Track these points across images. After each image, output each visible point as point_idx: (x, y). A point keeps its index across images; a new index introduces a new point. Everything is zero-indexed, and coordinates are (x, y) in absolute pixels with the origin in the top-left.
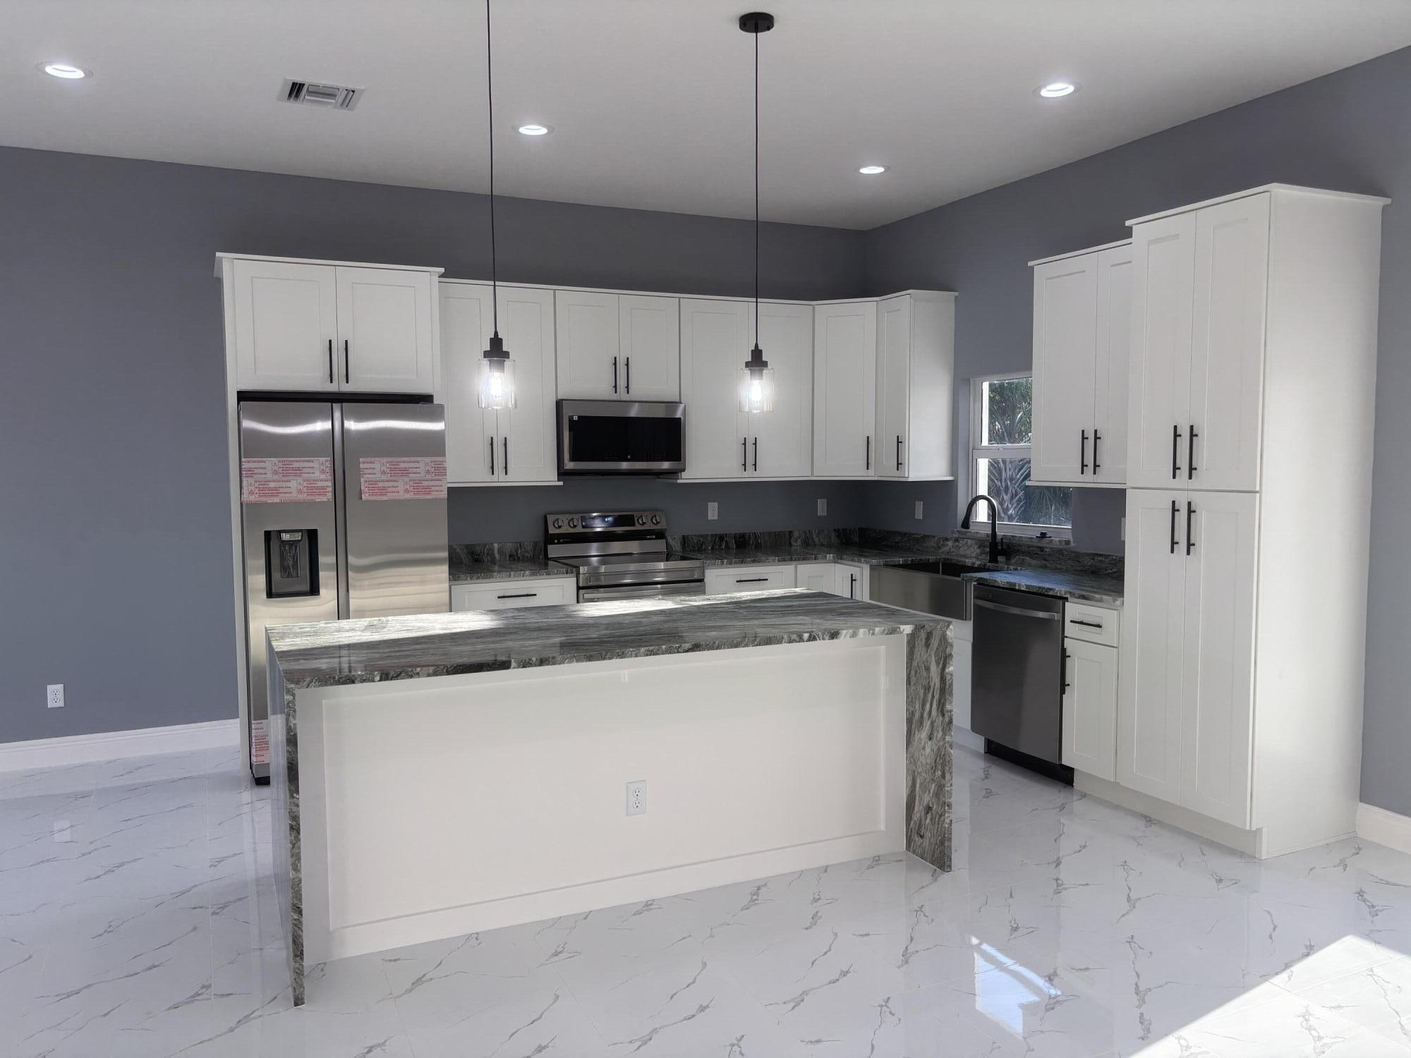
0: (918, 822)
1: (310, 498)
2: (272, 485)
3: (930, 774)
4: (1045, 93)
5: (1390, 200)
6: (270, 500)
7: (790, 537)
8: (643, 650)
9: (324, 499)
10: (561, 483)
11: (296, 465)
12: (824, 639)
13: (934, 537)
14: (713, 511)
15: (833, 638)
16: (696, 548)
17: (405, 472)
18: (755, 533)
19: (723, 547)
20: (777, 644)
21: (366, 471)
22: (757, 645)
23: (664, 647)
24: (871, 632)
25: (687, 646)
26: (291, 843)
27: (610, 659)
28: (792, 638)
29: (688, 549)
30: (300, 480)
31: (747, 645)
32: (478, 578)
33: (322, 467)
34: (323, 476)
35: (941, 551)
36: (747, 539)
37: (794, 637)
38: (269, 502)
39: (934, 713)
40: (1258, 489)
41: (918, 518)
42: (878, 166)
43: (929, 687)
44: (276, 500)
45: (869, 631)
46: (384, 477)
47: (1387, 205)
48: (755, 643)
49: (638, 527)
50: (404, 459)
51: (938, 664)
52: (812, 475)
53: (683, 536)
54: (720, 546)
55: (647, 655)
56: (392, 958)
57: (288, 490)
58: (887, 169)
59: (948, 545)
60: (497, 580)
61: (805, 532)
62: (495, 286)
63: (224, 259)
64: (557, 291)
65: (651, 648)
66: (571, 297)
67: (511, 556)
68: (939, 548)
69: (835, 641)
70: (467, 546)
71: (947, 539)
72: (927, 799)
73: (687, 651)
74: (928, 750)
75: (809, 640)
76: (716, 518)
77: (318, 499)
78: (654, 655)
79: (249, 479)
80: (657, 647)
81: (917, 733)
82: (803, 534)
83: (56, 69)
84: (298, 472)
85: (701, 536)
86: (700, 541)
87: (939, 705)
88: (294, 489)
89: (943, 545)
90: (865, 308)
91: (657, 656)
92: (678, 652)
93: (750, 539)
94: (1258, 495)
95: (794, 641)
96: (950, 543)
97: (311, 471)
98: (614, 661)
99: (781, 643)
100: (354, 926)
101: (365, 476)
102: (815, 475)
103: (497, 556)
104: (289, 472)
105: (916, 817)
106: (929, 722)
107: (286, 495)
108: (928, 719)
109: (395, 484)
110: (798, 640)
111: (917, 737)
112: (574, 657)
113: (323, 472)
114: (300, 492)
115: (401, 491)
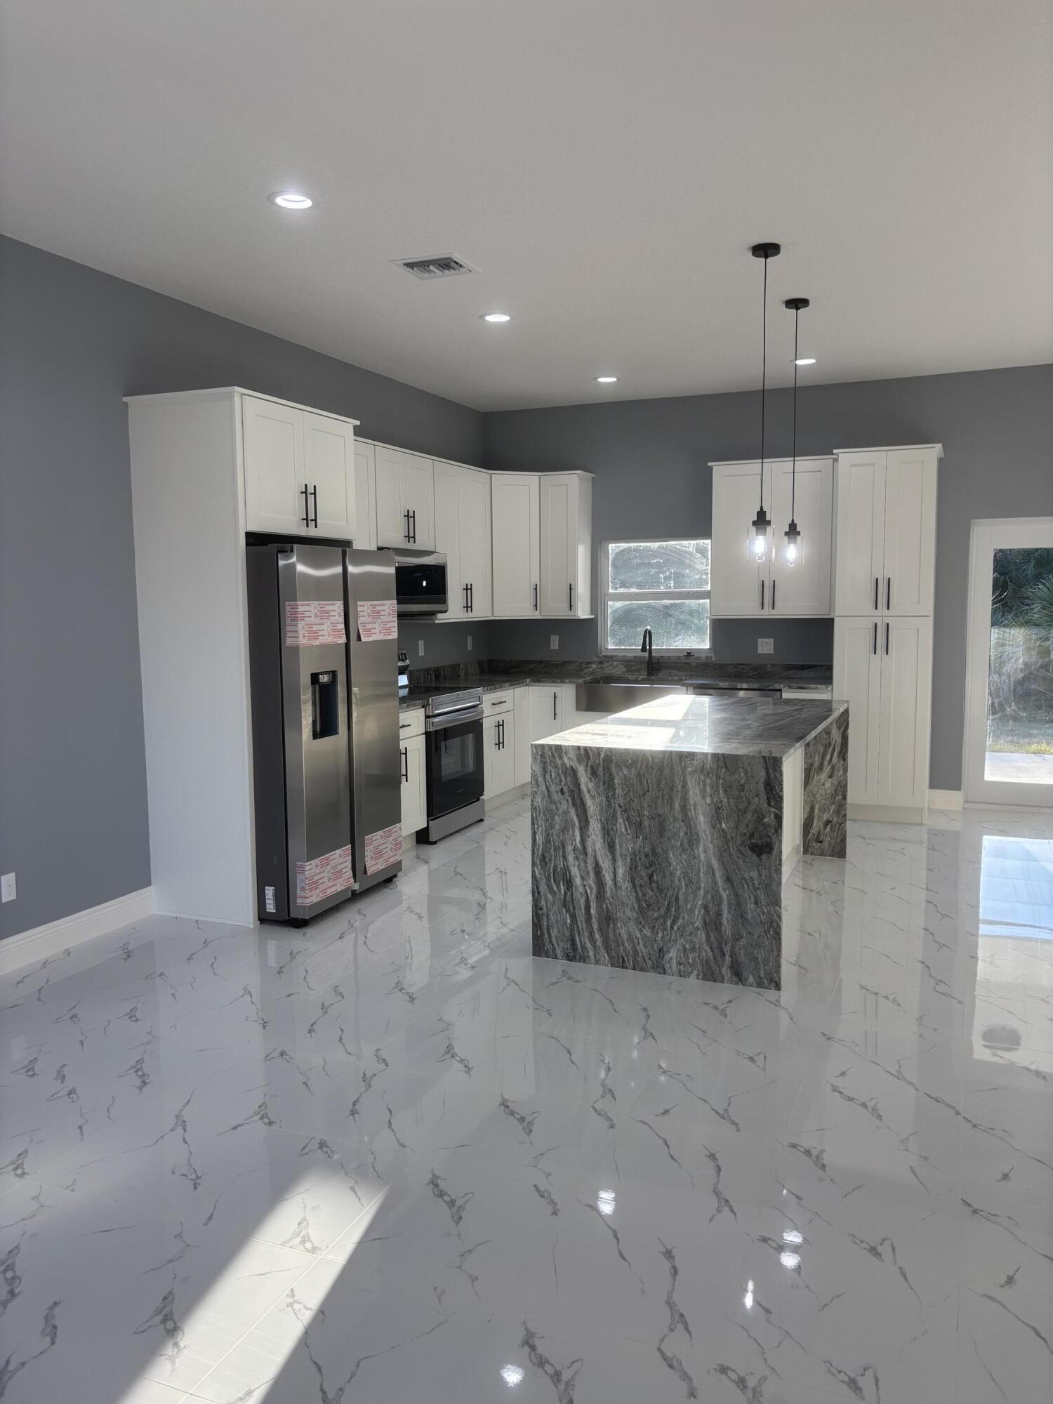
0: (816, 835)
3: (830, 799)
13: (576, 662)
35: (583, 672)
39: (835, 760)
41: (554, 648)
43: (830, 744)
51: (839, 728)
59: (591, 667)
68: (582, 670)
71: (590, 663)
72: (826, 816)
74: (827, 785)
81: (816, 775)
83: (286, 200)
87: (840, 754)
89: (587, 668)
96: (594, 666)
105: (814, 830)
106: (829, 767)
108: (829, 765)
111: (816, 778)
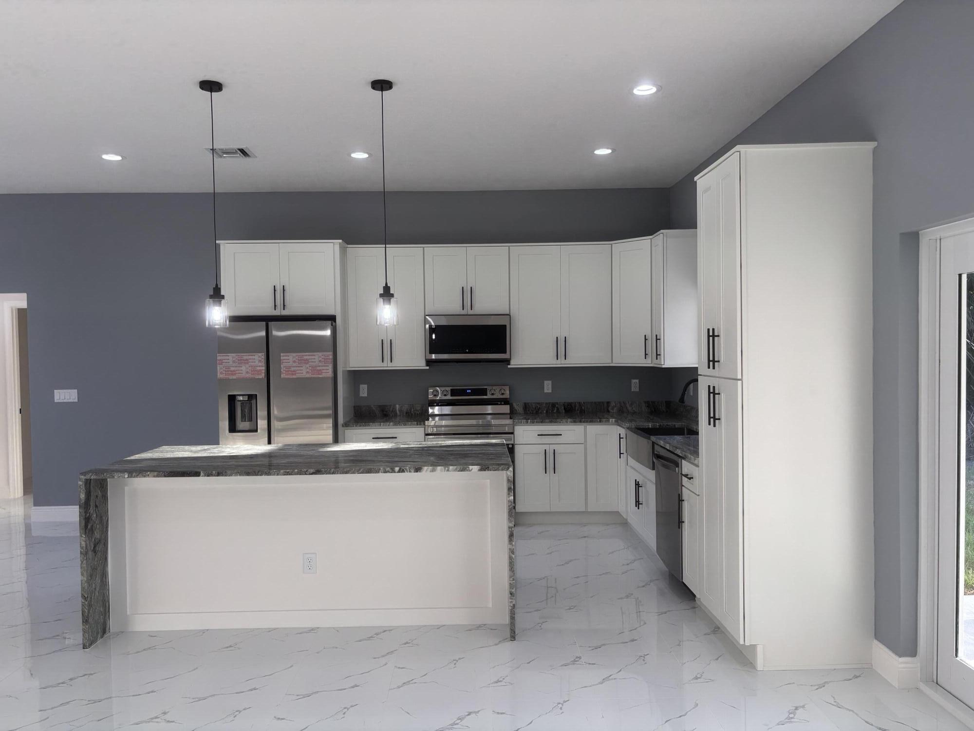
1: (252, 376)
2: (232, 369)
4: (636, 92)
5: (876, 143)
6: (231, 377)
7: (608, 406)
8: (282, 471)
9: (260, 377)
10: (428, 368)
11: (245, 358)
12: (410, 472)
14: (548, 387)
15: (417, 472)
16: (535, 412)
17: (307, 361)
18: (580, 403)
19: (555, 411)
20: (376, 473)
21: (285, 361)
22: (361, 473)
23: (296, 470)
24: (446, 469)
25: (312, 471)
26: (81, 561)
27: (261, 475)
28: (387, 470)
29: (528, 412)
30: (247, 366)
31: (354, 473)
32: (360, 426)
33: (259, 359)
34: (260, 364)
36: (573, 406)
37: (388, 469)
38: (230, 378)
40: (739, 377)
42: (608, 148)
44: (234, 377)
45: (445, 468)
46: (294, 365)
47: (876, 147)
48: (360, 471)
49: (489, 396)
50: (307, 354)
52: (612, 363)
53: (525, 404)
54: (553, 411)
55: (285, 475)
56: (152, 635)
57: (241, 372)
58: (614, 150)
60: (372, 428)
61: (620, 403)
62: (386, 247)
63: (221, 244)
64: (425, 248)
65: (288, 471)
66: (435, 252)
67: (406, 413)
69: (418, 473)
70: (380, 406)
73: (312, 474)
75: (399, 472)
76: (550, 391)
77: (257, 377)
78: (289, 475)
79: (220, 366)
80: (292, 470)
82: (619, 404)
84: (246, 362)
85: (538, 403)
86: (537, 407)
88: (244, 371)
90: (642, 244)
91: (292, 476)
92: (306, 474)
93: (575, 406)
94: (739, 382)
95: (388, 472)
97: (254, 361)
98: (263, 476)
99: (378, 472)
100: (139, 614)
101: (284, 364)
102: (614, 362)
103: (398, 412)
104: (242, 362)
107: (240, 374)
109: (301, 368)
110: (391, 471)
112: (238, 472)
113: (260, 361)
114: (247, 373)
115: (304, 372)
